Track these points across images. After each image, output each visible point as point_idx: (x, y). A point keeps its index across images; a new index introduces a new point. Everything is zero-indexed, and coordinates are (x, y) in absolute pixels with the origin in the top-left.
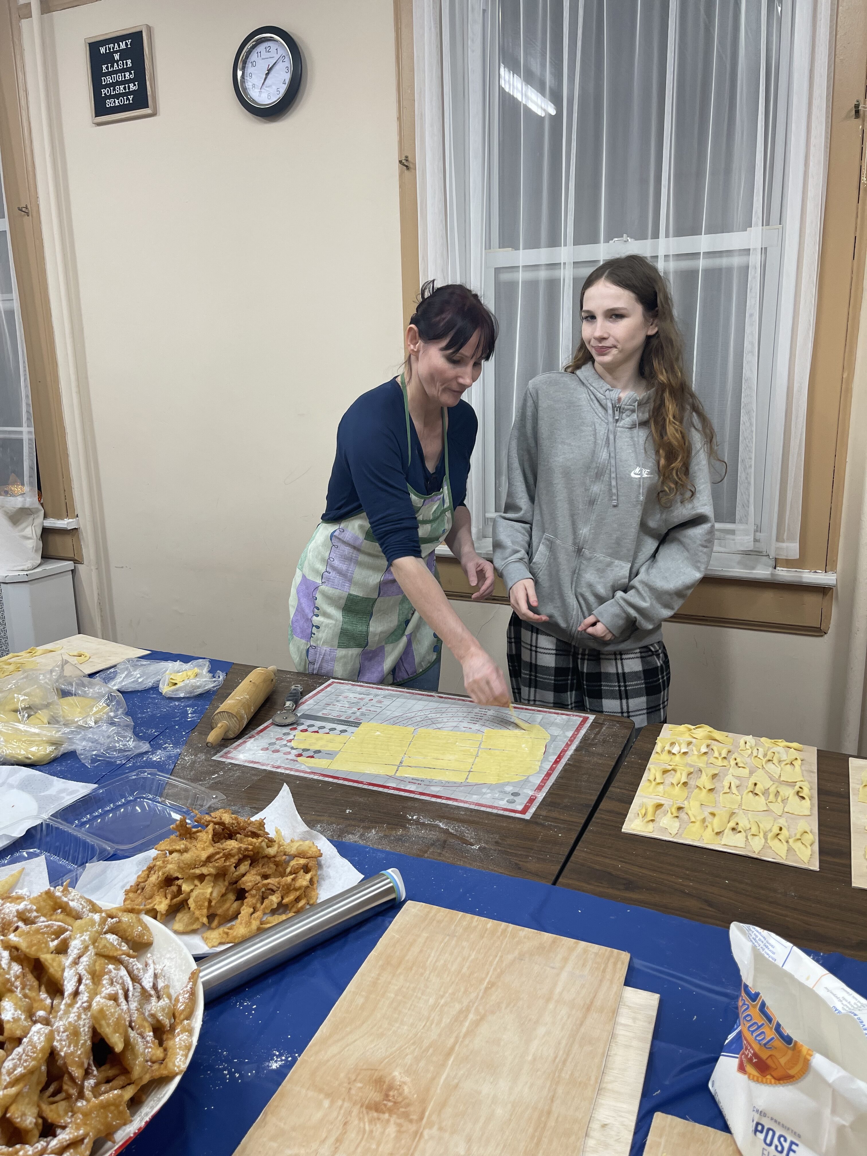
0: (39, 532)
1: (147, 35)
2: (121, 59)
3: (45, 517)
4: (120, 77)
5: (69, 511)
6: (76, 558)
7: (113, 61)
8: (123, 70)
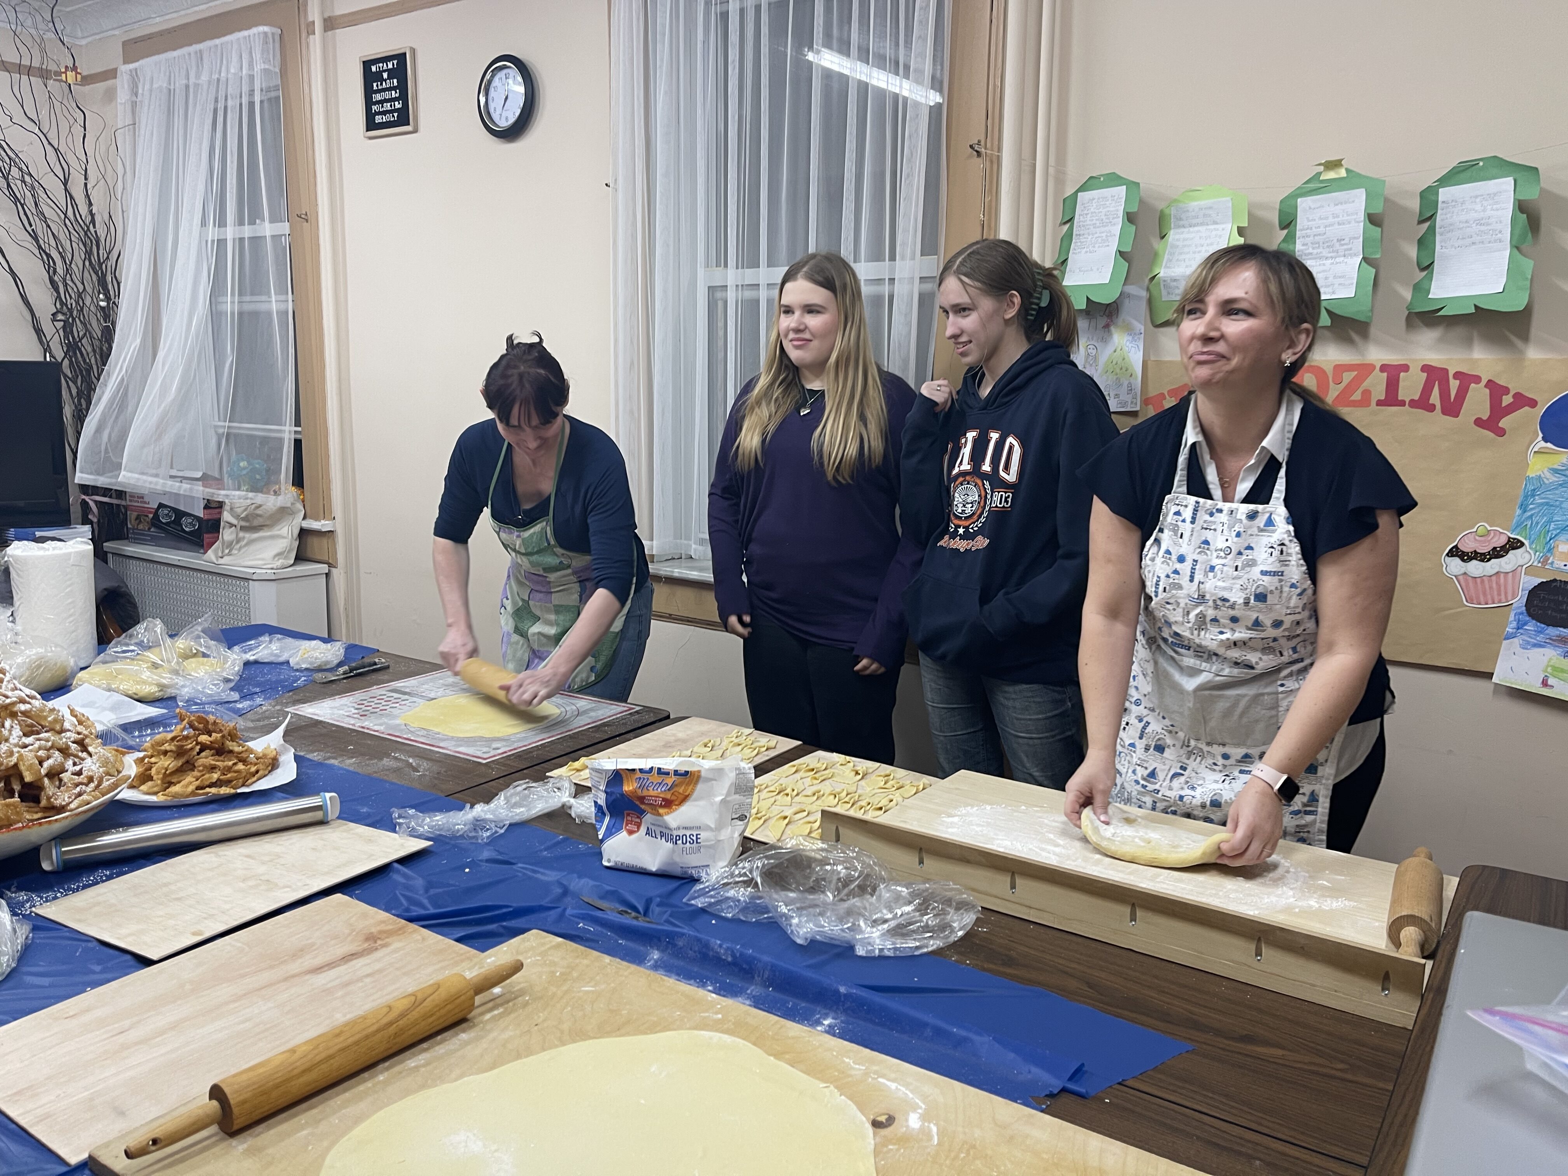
0: (296, 532)
1: (411, 56)
2: (389, 78)
3: (304, 518)
4: (387, 95)
5: (325, 512)
6: (330, 561)
7: (382, 80)
8: (389, 89)
